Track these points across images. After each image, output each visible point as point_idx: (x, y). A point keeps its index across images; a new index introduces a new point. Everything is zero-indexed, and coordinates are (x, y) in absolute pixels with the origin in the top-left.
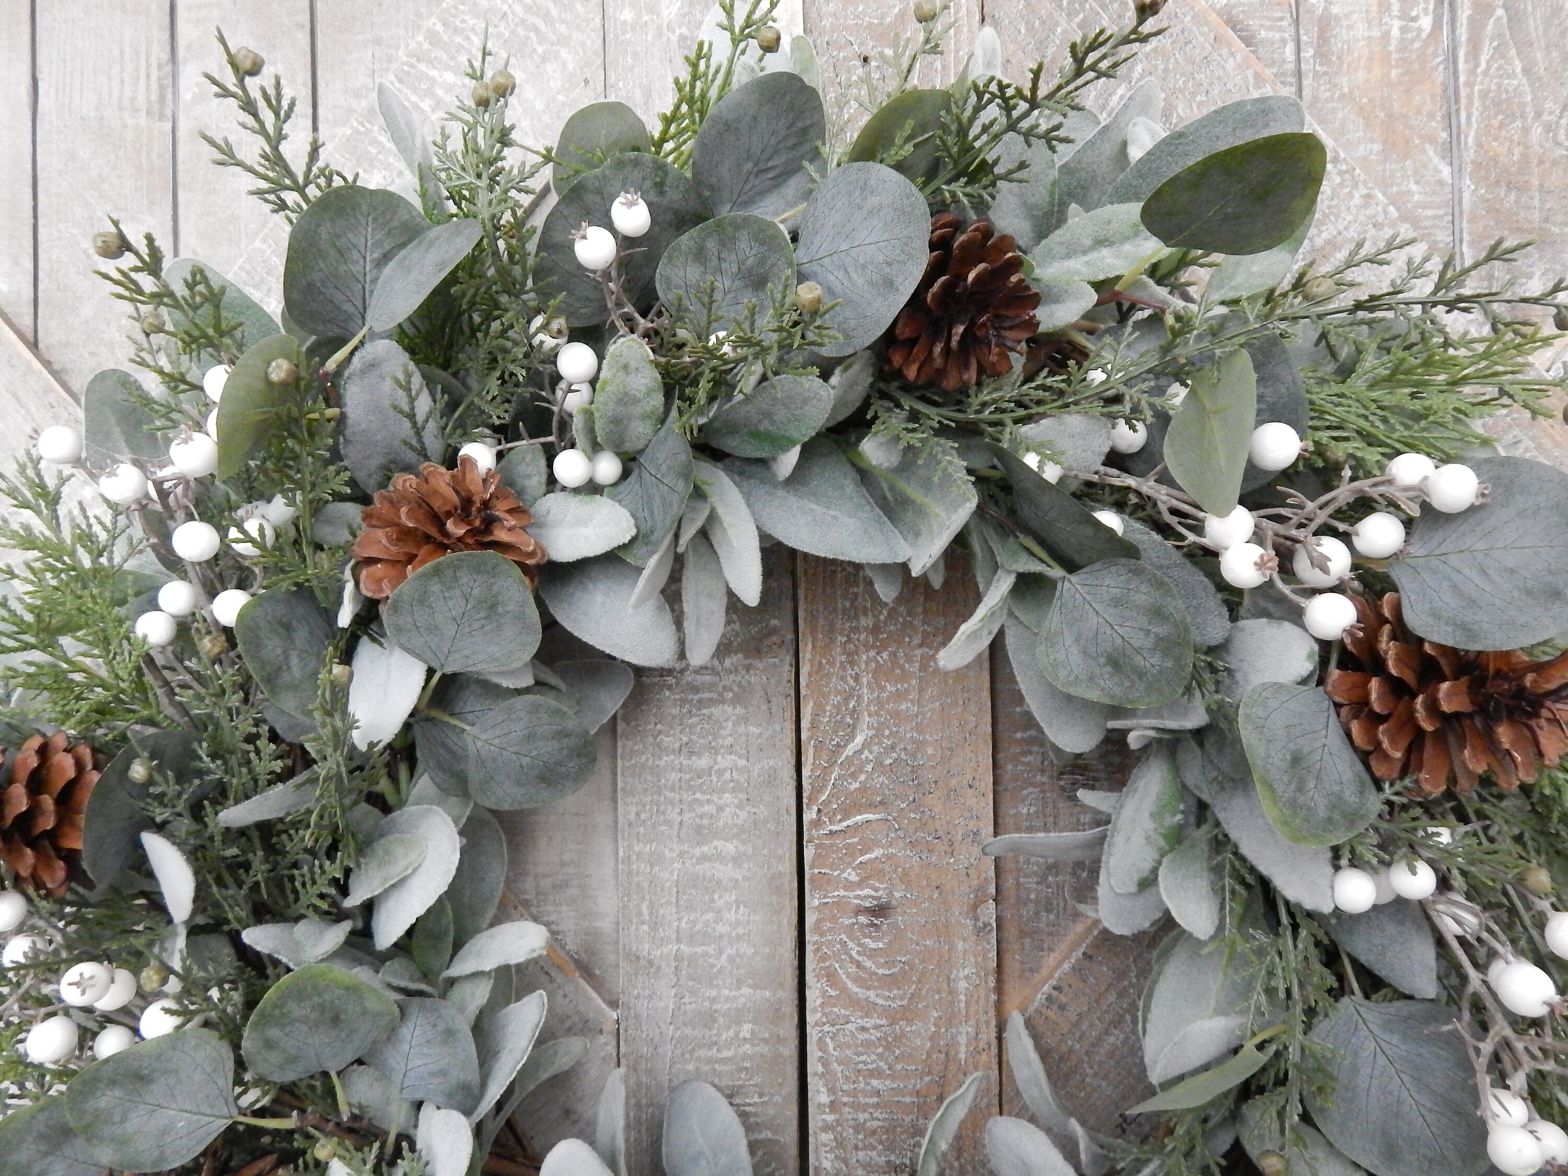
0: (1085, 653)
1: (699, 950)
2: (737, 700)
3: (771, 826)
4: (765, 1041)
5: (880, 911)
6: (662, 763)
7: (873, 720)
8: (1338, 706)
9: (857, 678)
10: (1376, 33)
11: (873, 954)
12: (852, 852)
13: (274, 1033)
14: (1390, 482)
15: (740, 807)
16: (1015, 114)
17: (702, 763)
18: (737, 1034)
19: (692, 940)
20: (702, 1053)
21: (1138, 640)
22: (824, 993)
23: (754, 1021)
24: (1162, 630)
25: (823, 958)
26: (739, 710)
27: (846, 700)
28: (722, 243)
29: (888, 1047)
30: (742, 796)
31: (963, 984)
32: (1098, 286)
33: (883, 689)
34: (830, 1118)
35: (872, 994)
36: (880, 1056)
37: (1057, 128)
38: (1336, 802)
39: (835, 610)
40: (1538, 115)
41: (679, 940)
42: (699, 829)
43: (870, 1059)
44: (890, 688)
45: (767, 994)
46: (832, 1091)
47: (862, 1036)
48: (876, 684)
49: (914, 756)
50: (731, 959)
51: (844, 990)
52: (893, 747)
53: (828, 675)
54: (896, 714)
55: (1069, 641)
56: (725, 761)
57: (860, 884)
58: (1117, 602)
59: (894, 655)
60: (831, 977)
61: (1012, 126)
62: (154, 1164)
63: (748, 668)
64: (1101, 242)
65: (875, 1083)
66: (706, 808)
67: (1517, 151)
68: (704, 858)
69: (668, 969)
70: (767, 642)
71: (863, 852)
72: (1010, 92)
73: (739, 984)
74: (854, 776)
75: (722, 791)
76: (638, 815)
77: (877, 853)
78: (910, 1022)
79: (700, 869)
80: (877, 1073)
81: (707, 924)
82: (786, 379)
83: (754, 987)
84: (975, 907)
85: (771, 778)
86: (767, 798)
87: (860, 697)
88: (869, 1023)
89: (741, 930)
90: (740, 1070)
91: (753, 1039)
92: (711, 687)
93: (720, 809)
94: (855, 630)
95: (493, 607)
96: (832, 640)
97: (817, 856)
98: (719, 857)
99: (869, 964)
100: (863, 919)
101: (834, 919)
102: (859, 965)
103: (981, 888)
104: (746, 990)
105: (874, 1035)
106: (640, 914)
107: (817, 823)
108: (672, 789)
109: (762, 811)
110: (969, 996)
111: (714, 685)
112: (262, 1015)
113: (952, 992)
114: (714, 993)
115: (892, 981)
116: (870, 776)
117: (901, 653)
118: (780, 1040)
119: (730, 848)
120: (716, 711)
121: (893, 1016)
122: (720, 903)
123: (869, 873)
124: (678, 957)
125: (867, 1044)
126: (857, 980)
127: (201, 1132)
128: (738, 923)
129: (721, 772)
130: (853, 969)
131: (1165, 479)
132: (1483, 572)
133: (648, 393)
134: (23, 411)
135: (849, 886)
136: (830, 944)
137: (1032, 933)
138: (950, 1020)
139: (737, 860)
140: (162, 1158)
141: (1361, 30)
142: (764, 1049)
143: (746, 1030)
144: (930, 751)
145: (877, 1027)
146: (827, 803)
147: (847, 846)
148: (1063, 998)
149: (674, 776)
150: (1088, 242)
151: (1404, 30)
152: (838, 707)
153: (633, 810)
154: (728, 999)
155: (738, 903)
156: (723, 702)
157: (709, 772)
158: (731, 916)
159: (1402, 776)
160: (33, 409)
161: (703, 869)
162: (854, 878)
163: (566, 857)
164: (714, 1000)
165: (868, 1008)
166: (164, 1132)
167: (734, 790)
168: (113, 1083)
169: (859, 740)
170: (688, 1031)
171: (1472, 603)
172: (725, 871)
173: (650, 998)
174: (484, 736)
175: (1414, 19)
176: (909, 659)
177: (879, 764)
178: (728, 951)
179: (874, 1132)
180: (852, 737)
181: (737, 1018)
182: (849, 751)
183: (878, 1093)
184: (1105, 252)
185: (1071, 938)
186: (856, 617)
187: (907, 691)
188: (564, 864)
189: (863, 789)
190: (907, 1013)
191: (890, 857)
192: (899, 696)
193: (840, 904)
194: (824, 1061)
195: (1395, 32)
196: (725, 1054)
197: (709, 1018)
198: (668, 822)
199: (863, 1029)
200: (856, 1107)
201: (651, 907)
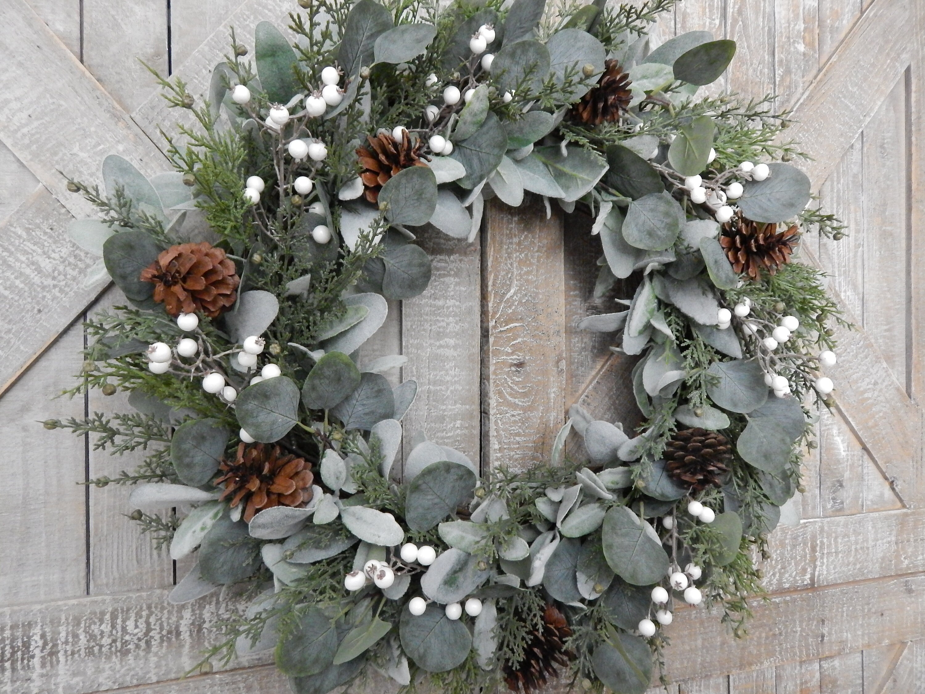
0: (639, 231)
1: (438, 388)
2: (456, 275)
3: (470, 332)
4: (466, 428)
5: (520, 365)
6: (422, 302)
7: (518, 283)
8: (723, 248)
9: (511, 264)
10: (701, 23)
11: (517, 383)
12: (509, 339)
13: (317, 382)
14: (741, 170)
15: (456, 323)
16: (630, 20)
17: (440, 303)
18: (454, 425)
19: (435, 383)
20: (439, 434)
21: (659, 224)
22: (497, 400)
23: (462, 419)
24: (668, 220)
25: (497, 386)
26: (457, 280)
27: (507, 274)
28: (523, 52)
29: (523, 423)
30: (458, 318)
31: (553, 395)
32: (646, 92)
33: (522, 269)
34: (499, 455)
35: (517, 401)
36: (520, 427)
37: (643, 28)
38: (727, 277)
39: (503, 234)
40: (751, 65)
41: (429, 384)
42: (438, 333)
43: (515, 429)
44: (525, 269)
45: (468, 407)
46: (500, 443)
47: (513, 418)
48: (520, 268)
49: (534, 299)
50: (452, 392)
51: (505, 399)
52: (526, 295)
53: (500, 262)
54: (527, 281)
55: (633, 226)
56: (450, 303)
57: (512, 353)
58: (652, 210)
59: (526, 255)
60: (500, 393)
61: (627, 24)
62: (268, 439)
63: (461, 261)
64: (644, 77)
65: (517, 438)
66: (442, 324)
67: (745, 77)
68: (441, 346)
69: (424, 397)
70: (469, 249)
71: (514, 340)
72: (633, 11)
73: (456, 402)
74: (510, 307)
75: (448, 316)
76: (411, 326)
77: (519, 340)
78: (532, 412)
79: (439, 351)
80: (518, 434)
81: (441, 376)
82: (535, 112)
83: (462, 404)
84: (558, 362)
85: (470, 311)
86: (468, 320)
87: (513, 273)
88: (515, 413)
89: (456, 379)
90: (456, 441)
91: (462, 428)
92: (444, 269)
93: (448, 324)
94: (511, 243)
95: (421, 195)
96: (502, 247)
97: (495, 341)
98: (447, 346)
99: (515, 388)
100: (513, 369)
101: (502, 369)
102: (511, 388)
103: (560, 355)
104: (458, 406)
105: (517, 418)
106: (412, 372)
107: (495, 327)
108: (427, 315)
109: (466, 325)
110: (555, 400)
111: (446, 267)
112: (314, 373)
113: (549, 399)
114: (444, 407)
115: (525, 395)
116: (516, 308)
117: (529, 254)
118: (473, 427)
119: (452, 342)
120: (447, 279)
121: (525, 410)
122: (447, 367)
123: (516, 349)
124: (429, 392)
125: (515, 422)
126: (511, 395)
127: (286, 426)
128: (455, 376)
129: (448, 308)
130: (509, 390)
131: (668, 166)
132: (769, 200)
133: (481, 112)
134: (79, 99)
135: (508, 354)
136: (500, 380)
137: (576, 376)
138: (547, 410)
139: (455, 347)
140: (271, 437)
141: (696, 21)
142: (466, 431)
143: (458, 423)
144: (541, 297)
145: (519, 415)
146: (499, 318)
147: (507, 337)
148: (589, 401)
149: (427, 309)
150: (639, 76)
151: (710, 23)
152: (503, 276)
153: (409, 324)
154: (450, 410)
155: (455, 367)
156: (450, 275)
157: (443, 307)
158: (452, 373)
159: (742, 272)
160: (86, 98)
161: (441, 351)
162: (510, 351)
163: (375, 347)
164: (444, 410)
165: (515, 406)
166: (273, 423)
167: (454, 316)
168: (255, 397)
169: (512, 291)
170: (433, 425)
171: (766, 211)
172: (450, 353)
173: (416, 410)
174: (392, 262)
175: (714, 20)
176: (532, 257)
177: (520, 302)
178: (452, 388)
179: (516, 460)
180: (509, 291)
181: (454, 418)
182: (508, 296)
183: (519, 443)
184: (645, 81)
185: (590, 378)
186: (511, 238)
187: (532, 271)
188: (374, 351)
189: (514, 312)
190: (531, 408)
191: (524, 342)
192: (528, 273)
193: (504, 362)
194: (497, 430)
195: (707, 24)
196: (449, 434)
197: (441, 419)
198: (424, 330)
199: (513, 416)
200: (509, 449)
201: (417, 368)
